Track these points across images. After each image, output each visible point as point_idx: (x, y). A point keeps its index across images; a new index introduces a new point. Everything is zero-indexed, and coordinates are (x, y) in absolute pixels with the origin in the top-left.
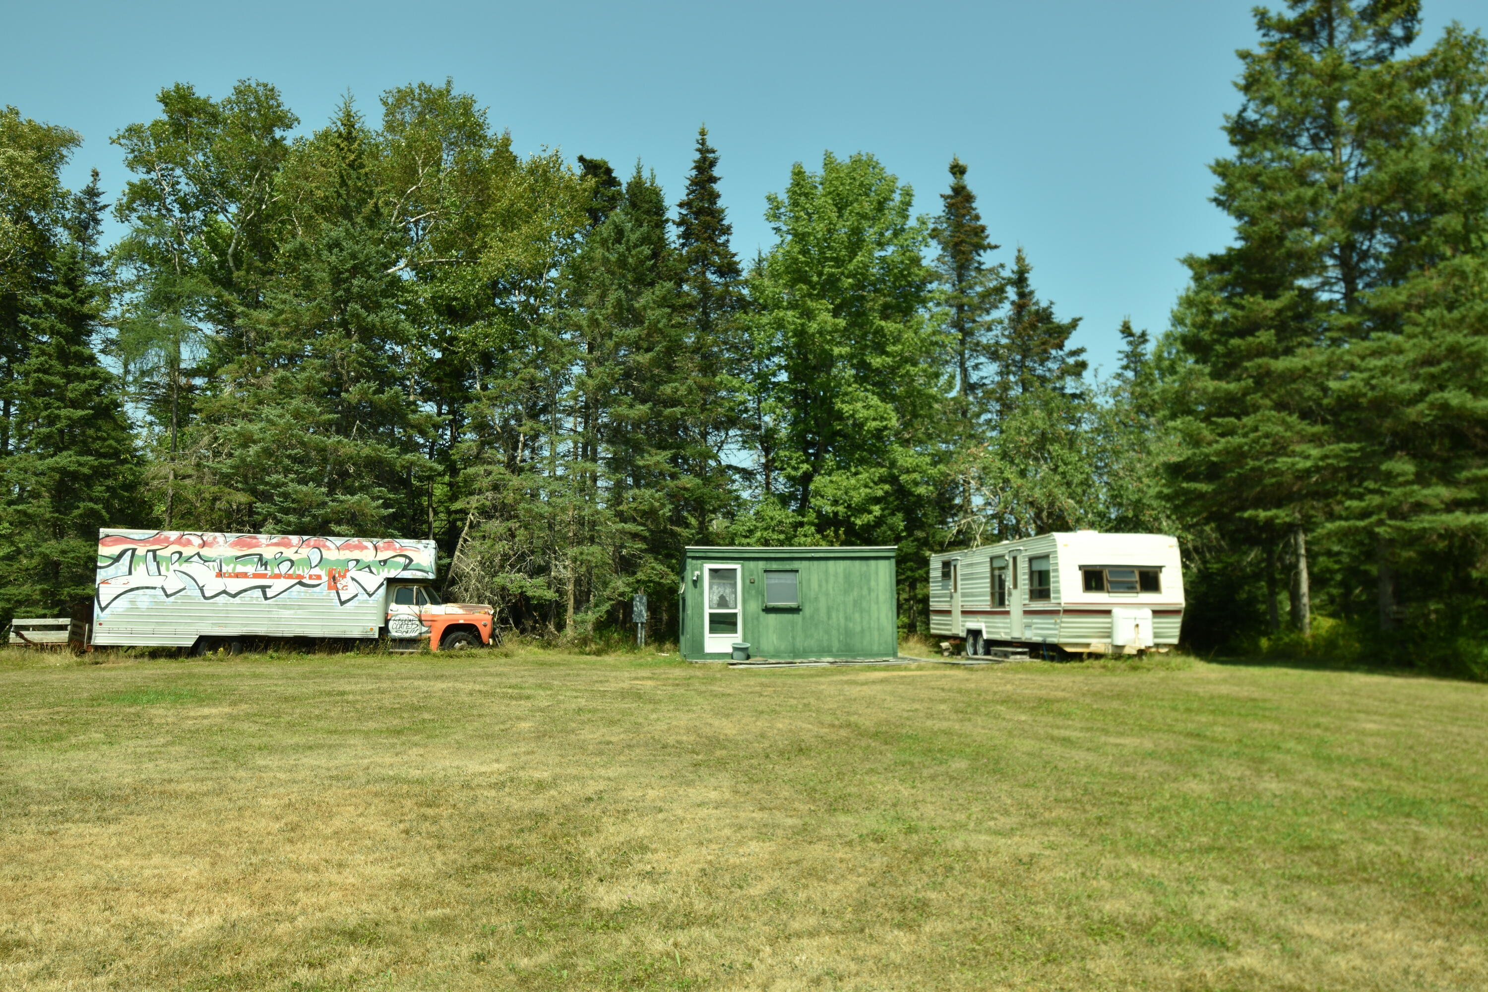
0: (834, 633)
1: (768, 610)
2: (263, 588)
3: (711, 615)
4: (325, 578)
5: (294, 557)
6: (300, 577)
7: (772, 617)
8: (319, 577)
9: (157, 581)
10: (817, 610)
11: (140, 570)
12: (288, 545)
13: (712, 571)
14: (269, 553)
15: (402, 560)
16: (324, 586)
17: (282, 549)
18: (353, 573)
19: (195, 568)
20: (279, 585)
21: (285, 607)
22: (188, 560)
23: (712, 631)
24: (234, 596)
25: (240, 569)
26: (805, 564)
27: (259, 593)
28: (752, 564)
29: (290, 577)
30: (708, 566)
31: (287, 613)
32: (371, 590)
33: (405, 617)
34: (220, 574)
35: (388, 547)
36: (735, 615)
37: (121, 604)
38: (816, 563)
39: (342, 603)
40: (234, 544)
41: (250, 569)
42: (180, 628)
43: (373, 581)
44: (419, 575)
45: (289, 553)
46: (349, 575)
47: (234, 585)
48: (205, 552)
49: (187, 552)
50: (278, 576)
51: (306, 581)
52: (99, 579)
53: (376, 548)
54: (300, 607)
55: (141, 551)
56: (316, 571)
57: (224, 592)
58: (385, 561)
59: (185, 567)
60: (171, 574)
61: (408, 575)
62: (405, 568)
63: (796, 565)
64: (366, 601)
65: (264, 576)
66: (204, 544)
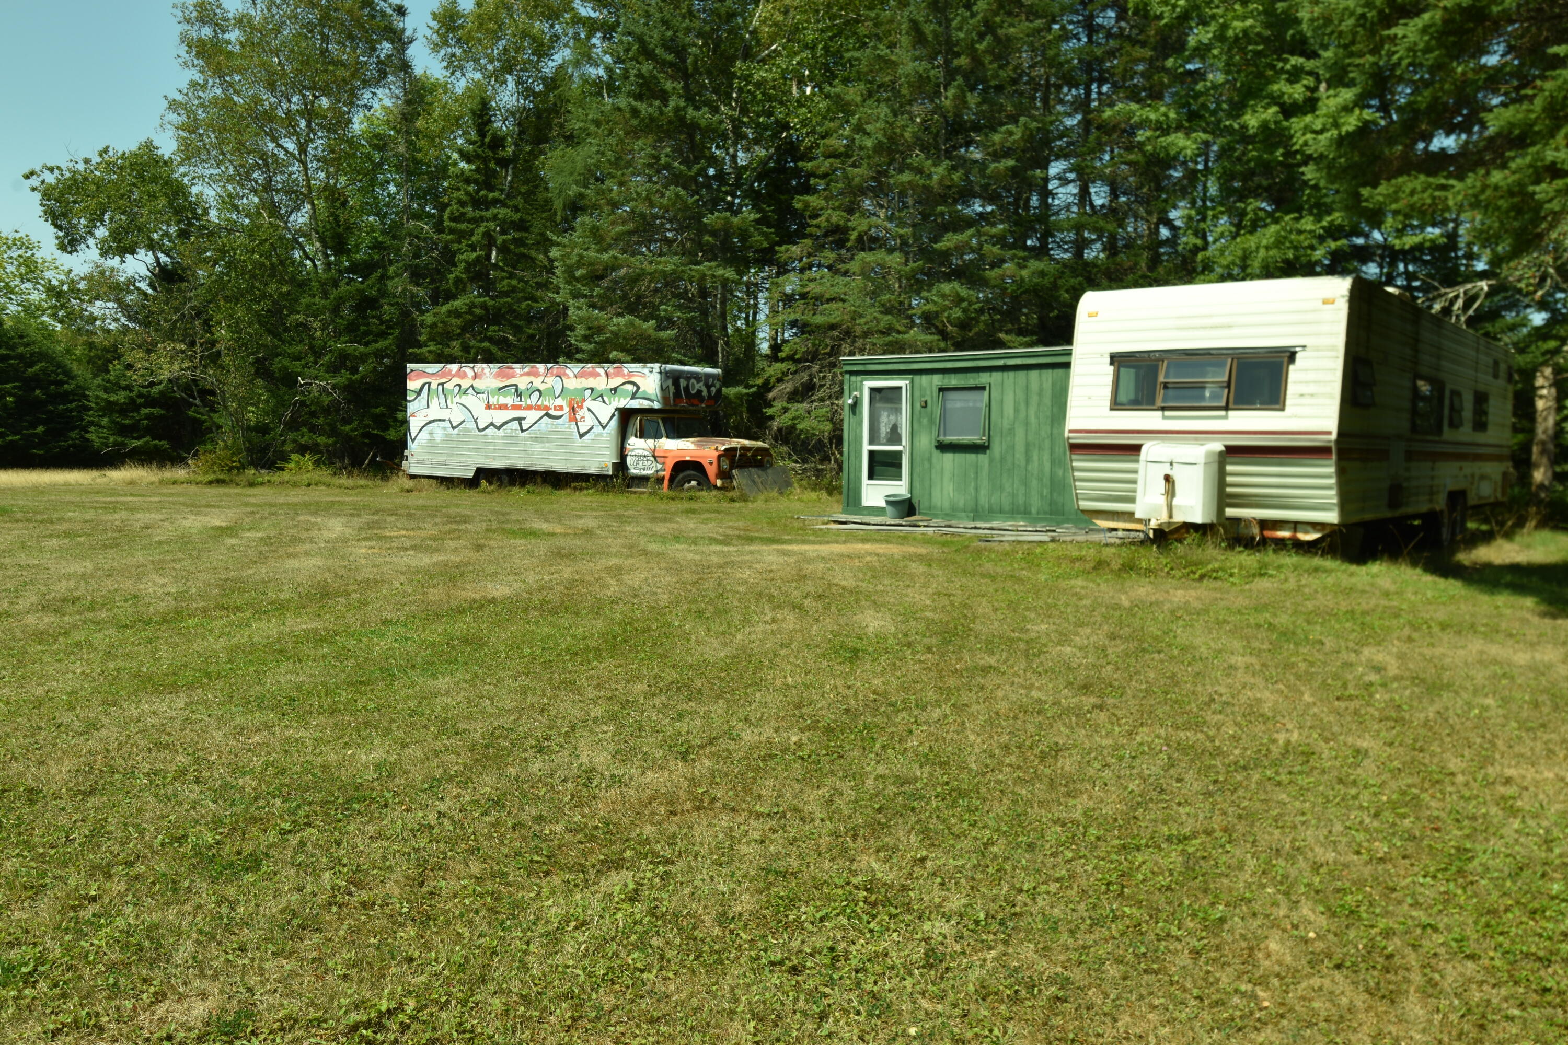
0: (1034, 483)
1: (943, 447)
2: (520, 420)
3: (871, 453)
4: (566, 409)
5: (542, 387)
6: (547, 408)
7: (949, 457)
8: (561, 408)
9: (444, 414)
10: (1013, 447)
11: (434, 402)
12: (536, 374)
13: (873, 390)
14: (523, 383)
15: (629, 387)
16: (566, 418)
17: (532, 379)
18: (589, 403)
19: (470, 400)
20: (532, 416)
21: (536, 440)
22: (465, 392)
23: (871, 476)
24: (499, 428)
25: (503, 400)
26: (996, 376)
27: (515, 425)
28: (924, 379)
29: (538, 408)
30: (871, 383)
31: (538, 446)
32: (604, 421)
33: (640, 452)
34: (488, 407)
35: (618, 373)
36: (898, 454)
37: (424, 436)
38: (1011, 374)
39: (581, 436)
40: (498, 375)
41: (509, 400)
42: (463, 459)
43: (606, 411)
44: (646, 404)
45: (537, 383)
46: (585, 405)
47: (500, 417)
48: (478, 384)
49: (465, 384)
50: (529, 408)
51: (552, 412)
52: (409, 411)
53: (607, 375)
54: (549, 440)
55: (434, 385)
56: (559, 402)
57: (492, 424)
58: (615, 389)
59: (464, 399)
60: (454, 406)
61: (635, 404)
62: (633, 397)
63: (984, 378)
64: (600, 434)
65: (518, 408)
66: (476, 377)
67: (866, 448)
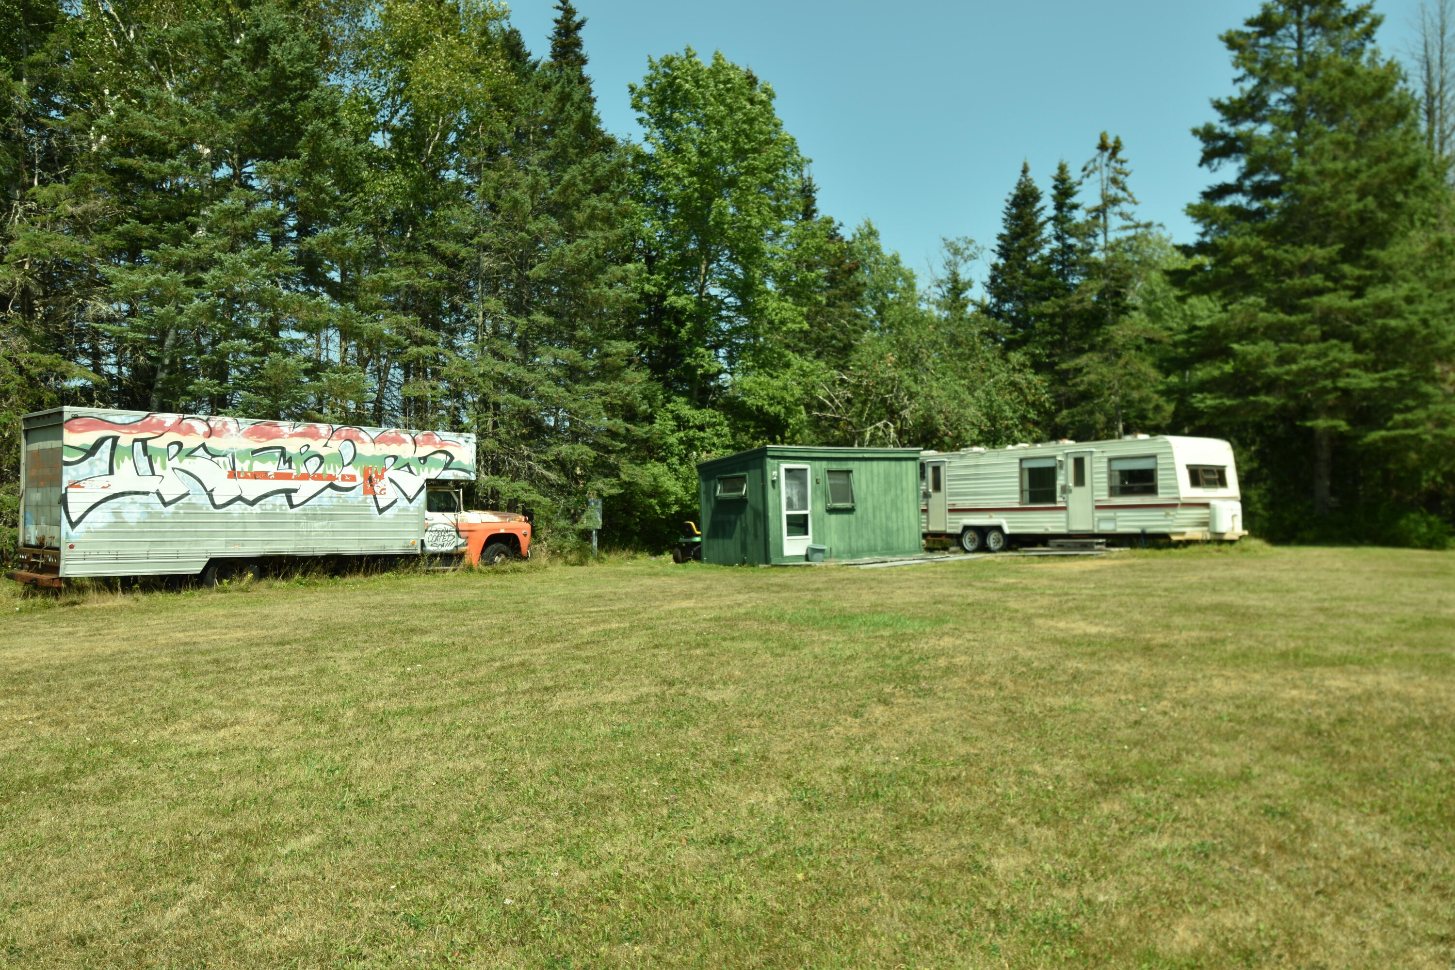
0: (878, 532)
1: (832, 511)
2: (288, 493)
3: (788, 516)
4: (360, 479)
5: (324, 452)
6: (331, 477)
7: (834, 517)
8: (353, 478)
9: (150, 484)
10: (866, 509)
11: (125, 467)
12: (316, 436)
13: (788, 471)
14: (293, 446)
15: (442, 457)
16: (360, 490)
17: (308, 441)
18: (391, 473)
19: (200, 465)
20: (307, 488)
21: (314, 517)
22: (191, 453)
23: (790, 533)
24: (252, 503)
25: (258, 466)
26: (857, 463)
27: (282, 499)
28: (817, 464)
29: (319, 477)
30: (785, 465)
31: (317, 525)
32: (411, 493)
33: (441, 527)
34: (233, 474)
35: (428, 441)
36: (805, 516)
37: (101, 517)
38: (864, 463)
39: (381, 511)
40: (250, 434)
41: (271, 467)
42: (183, 549)
43: (413, 483)
44: (462, 475)
45: (317, 446)
46: (387, 475)
47: (252, 489)
48: (213, 443)
49: (189, 442)
50: (305, 477)
51: (338, 483)
52: (66, 481)
53: (415, 442)
54: (331, 517)
55: (125, 440)
56: (349, 470)
57: (240, 498)
58: (425, 458)
59: (187, 464)
60: (168, 473)
61: (449, 475)
62: (446, 467)
63: (850, 465)
64: (406, 509)
65: (288, 477)
66: (211, 433)
67: (785, 512)
